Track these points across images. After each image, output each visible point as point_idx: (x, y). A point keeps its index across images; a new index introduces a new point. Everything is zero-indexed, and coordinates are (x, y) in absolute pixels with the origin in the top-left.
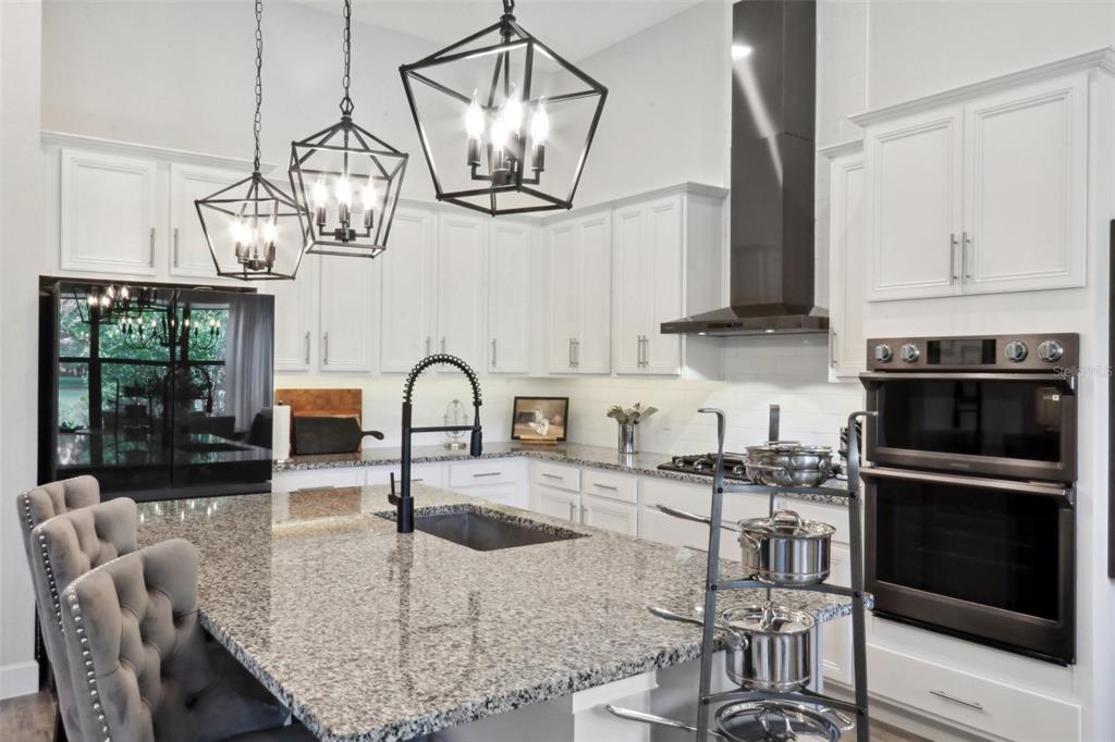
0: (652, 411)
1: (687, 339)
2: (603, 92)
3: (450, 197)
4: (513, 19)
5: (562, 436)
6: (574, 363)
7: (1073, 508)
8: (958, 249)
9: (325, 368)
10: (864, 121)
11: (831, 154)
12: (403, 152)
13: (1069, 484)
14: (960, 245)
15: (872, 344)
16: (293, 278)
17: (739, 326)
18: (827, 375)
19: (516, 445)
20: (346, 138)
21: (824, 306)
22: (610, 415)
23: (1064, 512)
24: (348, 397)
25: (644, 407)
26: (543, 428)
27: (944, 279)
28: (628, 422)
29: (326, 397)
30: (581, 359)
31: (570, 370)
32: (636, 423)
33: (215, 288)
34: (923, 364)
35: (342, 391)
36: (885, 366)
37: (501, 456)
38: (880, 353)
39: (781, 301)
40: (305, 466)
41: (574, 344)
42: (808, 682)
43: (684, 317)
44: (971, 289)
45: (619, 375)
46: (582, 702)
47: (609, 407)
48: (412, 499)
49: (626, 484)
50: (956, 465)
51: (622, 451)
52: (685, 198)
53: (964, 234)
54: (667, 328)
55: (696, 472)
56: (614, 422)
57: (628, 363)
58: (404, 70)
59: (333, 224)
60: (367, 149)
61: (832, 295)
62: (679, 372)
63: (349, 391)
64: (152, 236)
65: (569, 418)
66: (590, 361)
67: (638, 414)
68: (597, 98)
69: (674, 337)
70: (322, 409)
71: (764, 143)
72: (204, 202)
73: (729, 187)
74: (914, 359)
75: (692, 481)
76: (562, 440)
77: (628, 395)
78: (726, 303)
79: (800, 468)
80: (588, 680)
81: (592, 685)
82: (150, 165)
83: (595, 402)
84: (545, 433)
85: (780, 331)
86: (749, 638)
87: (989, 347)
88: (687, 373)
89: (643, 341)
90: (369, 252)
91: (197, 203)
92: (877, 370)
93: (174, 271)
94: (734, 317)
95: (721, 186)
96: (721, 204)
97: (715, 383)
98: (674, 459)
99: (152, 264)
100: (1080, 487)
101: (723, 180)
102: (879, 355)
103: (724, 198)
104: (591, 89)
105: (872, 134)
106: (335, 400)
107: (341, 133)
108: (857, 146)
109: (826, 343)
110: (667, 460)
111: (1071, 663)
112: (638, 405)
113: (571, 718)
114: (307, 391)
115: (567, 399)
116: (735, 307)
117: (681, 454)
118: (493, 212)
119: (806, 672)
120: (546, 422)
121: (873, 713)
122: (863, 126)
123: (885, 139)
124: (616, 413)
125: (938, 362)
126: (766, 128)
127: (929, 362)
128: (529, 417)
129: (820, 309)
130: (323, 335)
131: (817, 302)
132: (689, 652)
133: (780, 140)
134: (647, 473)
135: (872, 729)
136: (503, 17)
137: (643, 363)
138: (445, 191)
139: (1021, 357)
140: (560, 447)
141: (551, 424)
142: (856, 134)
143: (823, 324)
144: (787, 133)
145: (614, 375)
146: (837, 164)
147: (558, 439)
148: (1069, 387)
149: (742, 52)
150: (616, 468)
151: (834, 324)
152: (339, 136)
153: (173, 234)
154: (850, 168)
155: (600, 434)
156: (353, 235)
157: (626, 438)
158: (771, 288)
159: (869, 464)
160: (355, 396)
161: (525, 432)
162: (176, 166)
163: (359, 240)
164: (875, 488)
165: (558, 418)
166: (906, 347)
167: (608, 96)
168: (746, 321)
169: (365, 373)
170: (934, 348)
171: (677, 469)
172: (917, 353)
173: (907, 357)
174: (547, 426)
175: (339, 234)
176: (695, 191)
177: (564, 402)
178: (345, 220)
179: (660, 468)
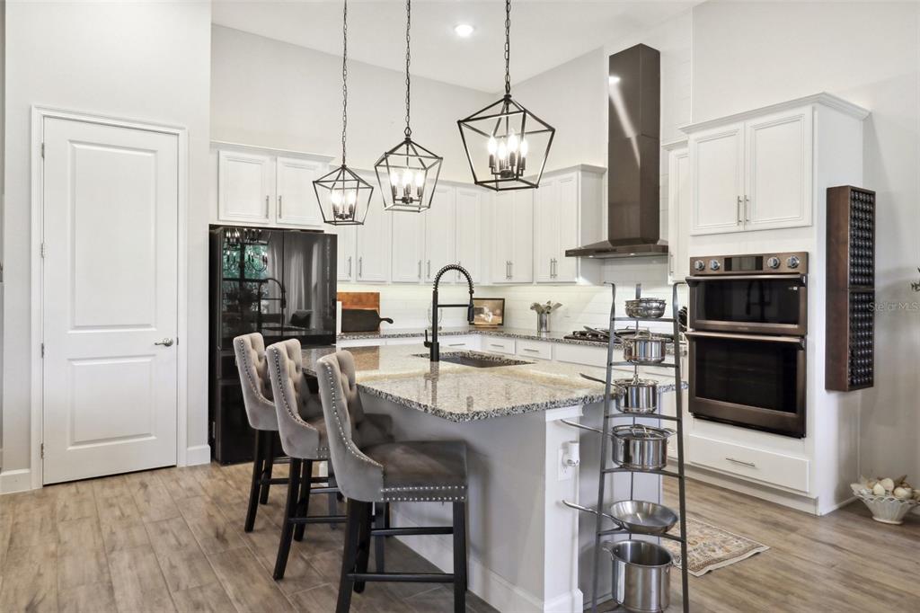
0: (559, 305)
1: (582, 260)
2: (553, 131)
3: (481, 183)
4: (510, 96)
5: (501, 322)
6: (509, 276)
7: (804, 350)
8: (742, 205)
9: (360, 279)
10: (688, 130)
11: (670, 148)
12: (440, 156)
13: (803, 337)
14: (742, 202)
15: (693, 260)
16: (363, 224)
17: (614, 251)
18: (667, 280)
19: (472, 327)
20: (408, 149)
21: (665, 239)
22: (532, 308)
23: (801, 352)
24: (372, 298)
25: (554, 303)
26: (488, 317)
27: (735, 222)
28: (544, 312)
29: (359, 297)
30: (514, 273)
31: (507, 281)
32: (548, 313)
33: (302, 230)
34: (722, 271)
35: (368, 293)
36: (700, 273)
37: (465, 334)
38: (698, 265)
39: (639, 236)
40: (352, 337)
41: (509, 264)
42: (654, 410)
43: (580, 246)
44: (749, 227)
45: (538, 283)
46: (551, 416)
47: (531, 304)
48: (438, 344)
49: (544, 349)
50: (741, 328)
51: (540, 331)
52: (580, 173)
53: (745, 196)
54: (569, 253)
55: (588, 339)
56: (535, 313)
57: (544, 275)
58: (459, 122)
59: (400, 195)
60: (417, 155)
61: (670, 233)
62: (576, 280)
63: (372, 294)
64: (267, 200)
65: (505, 311)
66: (520, 274)
67: (550, 307)
68: (551, 133)
69: (574, 259)
70: (356, 304)
71: (628, 140)
72: (317, 182)
73: (607, 167)
74: (717, 268)
75: (586, 345)
76: (502, 324)
77: (543, 296)
78: (605, 237)
79: (651, 309)
80: (554, 405)
81: (556, 407)
82: (267, 159)
83: (522, 300)
84: (490, 321)
85: (639, 254)
86: (627, 388)
87: (759, 260)
88: (581, 281)
89: (553, 262)
90: (417, 209)
91: (314, 182)
92: (696, 275)
93: (279, 220)
94: (610, 246)
95: (601, 165)
96: (602, 177)
97: (597, 288)
98: (574, 333)
99: (267, 216)
100: (809, 338)
101: (602, 162)
102: (697, 266)
103: (604, 173)
104: (546, 129)
105: (693, 136)
106: (364, 299)
107: (405, 146)
108: (685, 144)
109: (667, 262)
110: (570, 333)
111: (803, 437)
112: (549, 302)
113: (545, 423)
114: (347, 293)
115: (504, 300)
116: (611, 240)
117: (578, 330)
118: (497, 189)
119: (654, 404)
120: (491, 314)
121: (687, 473)
122: (688, 133)
123: (700, 141)
124: (536, 307)
125: (730, 270)
126: (629, 131)
127: (726, 270)
128: (480, 311)
129: (663, 241)
130: (359, 258)
131: (661, 237)
132: (598, 398)
133: (638, 138)
134: (558, 341)
135: (686, 482)
136: (506, 96)
137: (553, 275)
138: (479, 180)
139: (777, 266)
140: (499, 329)
141: (494, 315)
142: (683, 137)
143: (665, 249)
144: (642, 135)
145: (535, 283)
146: (673, 154)
147: (499, 324)
148: (802, 282)
149: (615, 80)
150: (539, 339)
151: (672, 250)
152: (403, 149)
153: (278, 198)
154: (681, 157)
155: (525, 321)
156: (412, 200)
157: (542, 324)
158: (633, 228)
159: (691, 330)
160: (377, 296)
161: (478, 320)
162: (279, 159)
163: (414, 203)
164: (694, 344)
165: (498, 312)
166: (712, 262)
167: (556, 133)
168: (618, 248)
169: (382, 283)
170: (728, 261)
171: (576, 338)
172: (719, 265)
173: (713, 267)
174: (492, 316)
175: (404, 200)
176: (586, 170)
177: (501, 301)
178: (407, 191)
179: (566, 338)
